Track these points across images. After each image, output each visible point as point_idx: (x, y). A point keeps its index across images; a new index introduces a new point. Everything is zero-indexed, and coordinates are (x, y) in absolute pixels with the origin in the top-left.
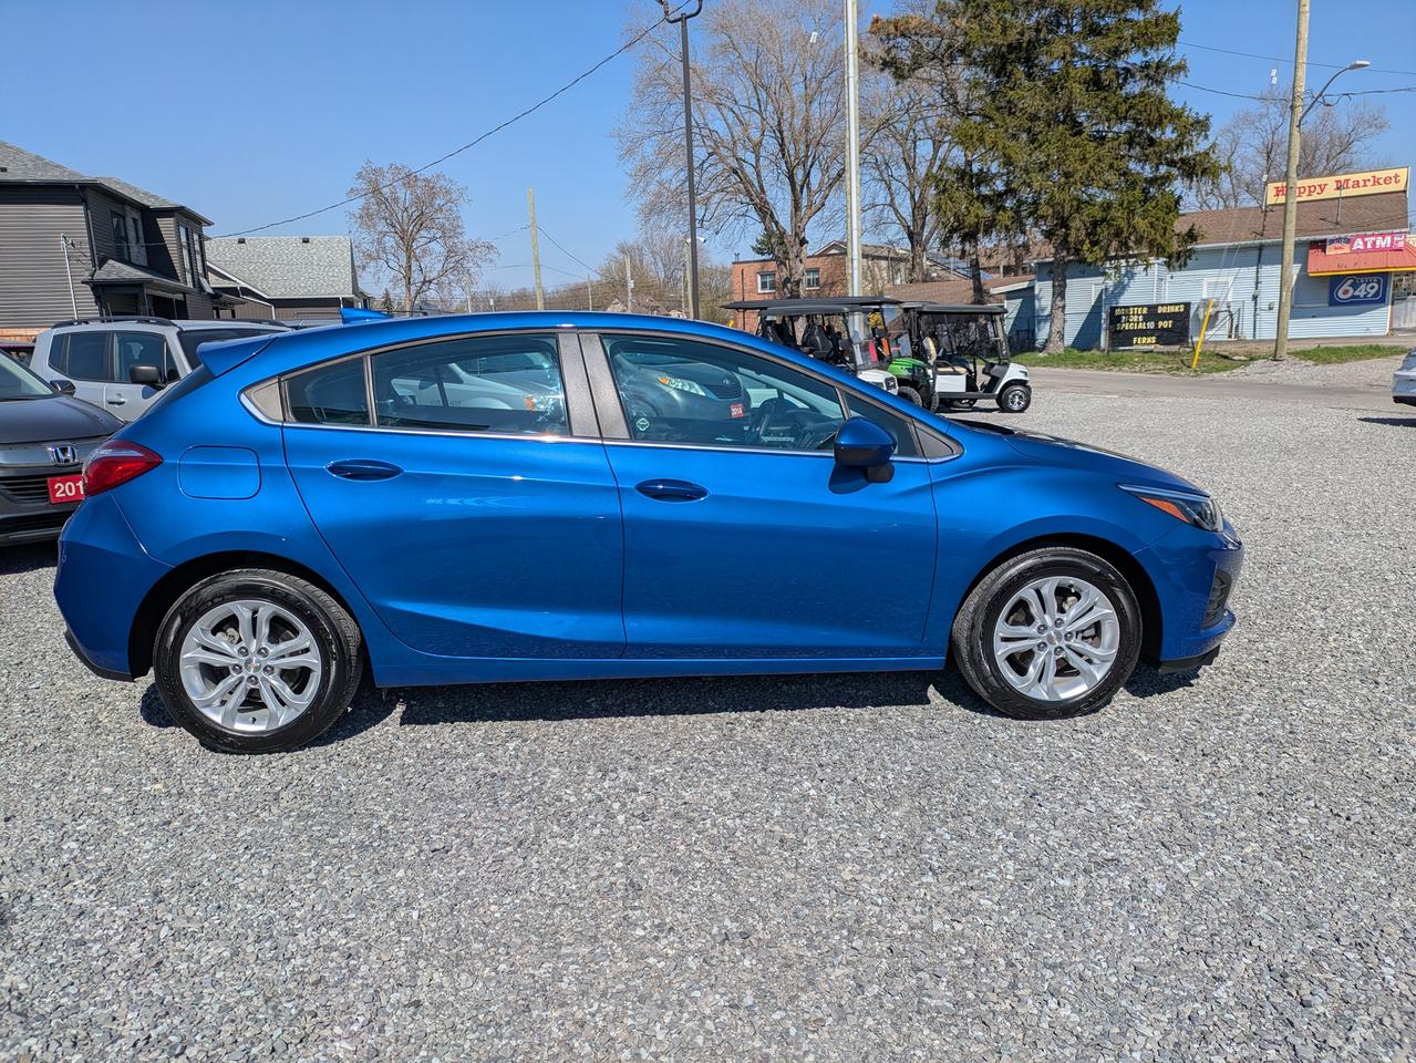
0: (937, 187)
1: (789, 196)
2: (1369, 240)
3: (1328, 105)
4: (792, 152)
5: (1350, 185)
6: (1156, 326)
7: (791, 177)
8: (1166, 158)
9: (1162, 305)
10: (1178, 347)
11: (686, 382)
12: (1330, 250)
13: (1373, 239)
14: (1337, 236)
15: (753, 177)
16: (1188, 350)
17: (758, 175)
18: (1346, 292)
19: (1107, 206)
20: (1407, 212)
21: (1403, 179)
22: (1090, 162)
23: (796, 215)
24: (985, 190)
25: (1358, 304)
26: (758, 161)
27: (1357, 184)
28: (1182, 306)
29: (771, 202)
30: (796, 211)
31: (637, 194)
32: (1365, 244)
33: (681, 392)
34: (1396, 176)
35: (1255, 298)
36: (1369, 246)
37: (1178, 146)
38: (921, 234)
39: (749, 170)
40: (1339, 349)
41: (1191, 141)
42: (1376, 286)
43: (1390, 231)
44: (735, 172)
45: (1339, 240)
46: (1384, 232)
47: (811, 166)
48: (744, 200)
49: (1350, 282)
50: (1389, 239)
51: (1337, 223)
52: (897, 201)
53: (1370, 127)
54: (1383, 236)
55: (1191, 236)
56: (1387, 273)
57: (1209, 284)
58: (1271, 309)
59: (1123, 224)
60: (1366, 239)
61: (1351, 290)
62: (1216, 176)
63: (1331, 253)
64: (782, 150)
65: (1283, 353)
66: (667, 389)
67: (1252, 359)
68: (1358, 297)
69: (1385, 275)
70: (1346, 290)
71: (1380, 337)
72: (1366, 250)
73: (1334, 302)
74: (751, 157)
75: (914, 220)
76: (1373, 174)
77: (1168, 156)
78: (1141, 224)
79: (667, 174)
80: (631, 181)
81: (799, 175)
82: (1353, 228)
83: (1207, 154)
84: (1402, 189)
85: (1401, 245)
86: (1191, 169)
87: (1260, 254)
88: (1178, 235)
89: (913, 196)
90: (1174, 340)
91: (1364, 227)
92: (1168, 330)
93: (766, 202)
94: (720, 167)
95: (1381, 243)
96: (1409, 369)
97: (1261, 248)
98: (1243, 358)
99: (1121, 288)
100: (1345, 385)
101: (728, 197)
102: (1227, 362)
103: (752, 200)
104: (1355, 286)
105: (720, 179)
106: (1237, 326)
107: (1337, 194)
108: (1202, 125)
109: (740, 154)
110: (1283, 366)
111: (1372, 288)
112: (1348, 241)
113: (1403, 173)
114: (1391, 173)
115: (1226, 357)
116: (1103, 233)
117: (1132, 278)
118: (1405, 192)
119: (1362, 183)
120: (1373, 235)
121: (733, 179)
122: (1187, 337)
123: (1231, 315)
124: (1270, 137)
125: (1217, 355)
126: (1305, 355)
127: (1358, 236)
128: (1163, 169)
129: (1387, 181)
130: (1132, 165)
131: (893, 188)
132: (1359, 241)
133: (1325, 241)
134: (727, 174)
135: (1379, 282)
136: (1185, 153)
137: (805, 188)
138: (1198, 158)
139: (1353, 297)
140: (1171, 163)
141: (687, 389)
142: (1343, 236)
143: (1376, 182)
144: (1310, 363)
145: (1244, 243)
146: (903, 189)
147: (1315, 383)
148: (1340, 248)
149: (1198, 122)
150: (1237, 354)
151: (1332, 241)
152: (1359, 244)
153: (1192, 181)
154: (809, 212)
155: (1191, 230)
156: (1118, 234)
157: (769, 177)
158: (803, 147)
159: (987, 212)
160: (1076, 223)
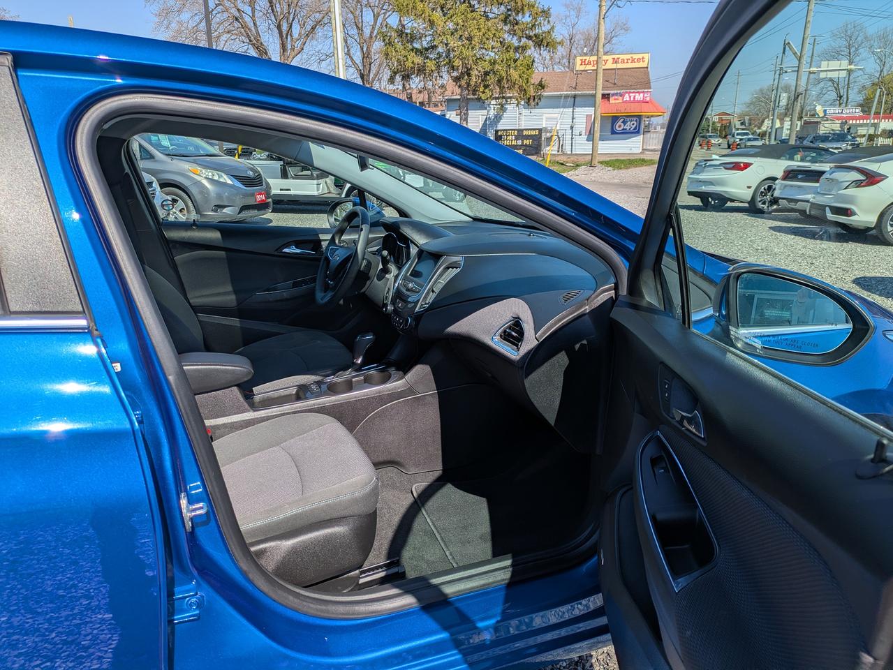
0: (384, 40)
1: (278, 41)
2: (632, 95)
3: (619, 7)
4: (279, 10)
5: (620, 62)
6: (523, 143)
7: (279, 27)
8: (526, 34)
9: (526, 130)
10: (536, 157)
11: (215, 172)
12: (612, 100)
13: (634, 94)
14: (616, 92)
15: (251, 25)
16: (541, 159)
17: (255, 24)
18: (620, 126)
19: (494, 63)
20: (649, 79)
21: (646, 60)
22: (483, 30)
23: (283, 54)
24: (417, 45)
25: (626, 133)
26: (253, 12)
27: (623, 61)
28: (537, 131)
29: (265, 44)
30: (284, 52)
31: (162, 29)
32: (630, 97)
33: (211, 180)
34: (643, 58)
35: (572, 128)
36: (632, 99)
37: (533, 26)
38: (369, 76)
39: (248, 19)
40: (624, 160)
41: (540, 23)
42: (635, 123)
43: (642, 90)
44: (237, 19)
45: (616, 94)
46: (640, 91)
47: (293, 20)
48: (245, 41)
49: (622, 120)
50: (642, 95)
51: (615, 84)
52: (352, 51)
53: (621, 29)
54: (639, 93)
55: (541, 86)
56: (640, 116)
57: (547, 118)
58: (580, 135)
59: (504, 74)
60: (631, 95)
61: (622, 125)
62: (555, 48)
63: (614, 102)
64: (272, 6)
65: (595, 162)
66: (198, 178)
67: (577, 165)
68: (626, 129)
69: (640, 117)
70: (619, 126)
71: (637, 154)
72: (630, 102)
73: (613, 132)
74: (248, 10)
75: (364, 66)
76: (631, 55)
77: (527, 32)
78: (515, 74)
79: (185, 16)
80: (156, 19)
81: (285, 27)
82: (622, 87)
83: (549, 32)
84: (646, 66)
85: (648, 99)
86: (540, 42)
87: (574, 101)
88: (533, 84)
89: (362, 49)
90: (534, 152)
91: (629, 87)
92: (529, 146)
93: (261, 43)
94: (226, 15)
95: (639, 97)
96: (698, 174)
97: (575, 97)
98: (572, 165)
99: (498, 118)
100: (632, 182)
101: (233, 37)
102: (563, 167)
103: (250, 41)
104: (624, 122)
105: (226, 24)
106: (562, 145)
107: (614, 66)
108: (546, 13)
109: (240, 6)
110: (596, 170)
111: (633, 124)
112: (622, 95)
113: (646, 56)
114: (640, 56)
115: (562, 164)
116: (492, 79)
117: (505, 111)
118: (647, 68)
119: (626, 61)
120: (634, 92)
121: (237, 24)
122: (540, 150)
123: (559, 138)
124: (571, 30)
125: (558, 162)
126: (606, 163)
127: (626, 92)
128: (524, 40)
129: (639, 60)
130: (506, 36)
131: (348, 42)
132: (627, 95)
133: (609, 94)
134: (231, 21)
135: (636, 121)
136: (537, 31)
137: (289, 36)
138: (544, 35)
139: (623, 129)
140: (529, 38)
141: (216, 178)
142: (619, 92)
143: (633, 61)
144: (610, 168)
145: (566, 93)
146: (355, 43)
147: (616, 181)
148: (617, 99)
149: (543, 11)
150: (567, 163)
151: (613, 95)
152: (627, 97)
153: (540, 50)
154: (293, 54)
155: (541, 81)
156: (499, 81)
157: (263, 25)
158: (286, 7)
159: (419, 60)
160: (474, 72)
